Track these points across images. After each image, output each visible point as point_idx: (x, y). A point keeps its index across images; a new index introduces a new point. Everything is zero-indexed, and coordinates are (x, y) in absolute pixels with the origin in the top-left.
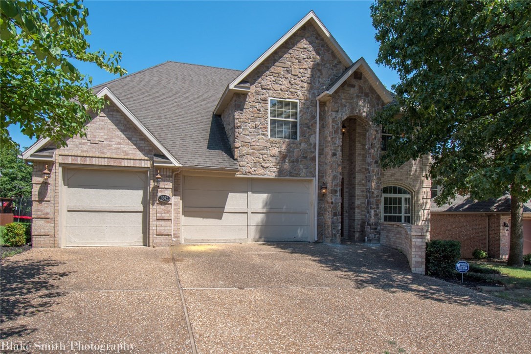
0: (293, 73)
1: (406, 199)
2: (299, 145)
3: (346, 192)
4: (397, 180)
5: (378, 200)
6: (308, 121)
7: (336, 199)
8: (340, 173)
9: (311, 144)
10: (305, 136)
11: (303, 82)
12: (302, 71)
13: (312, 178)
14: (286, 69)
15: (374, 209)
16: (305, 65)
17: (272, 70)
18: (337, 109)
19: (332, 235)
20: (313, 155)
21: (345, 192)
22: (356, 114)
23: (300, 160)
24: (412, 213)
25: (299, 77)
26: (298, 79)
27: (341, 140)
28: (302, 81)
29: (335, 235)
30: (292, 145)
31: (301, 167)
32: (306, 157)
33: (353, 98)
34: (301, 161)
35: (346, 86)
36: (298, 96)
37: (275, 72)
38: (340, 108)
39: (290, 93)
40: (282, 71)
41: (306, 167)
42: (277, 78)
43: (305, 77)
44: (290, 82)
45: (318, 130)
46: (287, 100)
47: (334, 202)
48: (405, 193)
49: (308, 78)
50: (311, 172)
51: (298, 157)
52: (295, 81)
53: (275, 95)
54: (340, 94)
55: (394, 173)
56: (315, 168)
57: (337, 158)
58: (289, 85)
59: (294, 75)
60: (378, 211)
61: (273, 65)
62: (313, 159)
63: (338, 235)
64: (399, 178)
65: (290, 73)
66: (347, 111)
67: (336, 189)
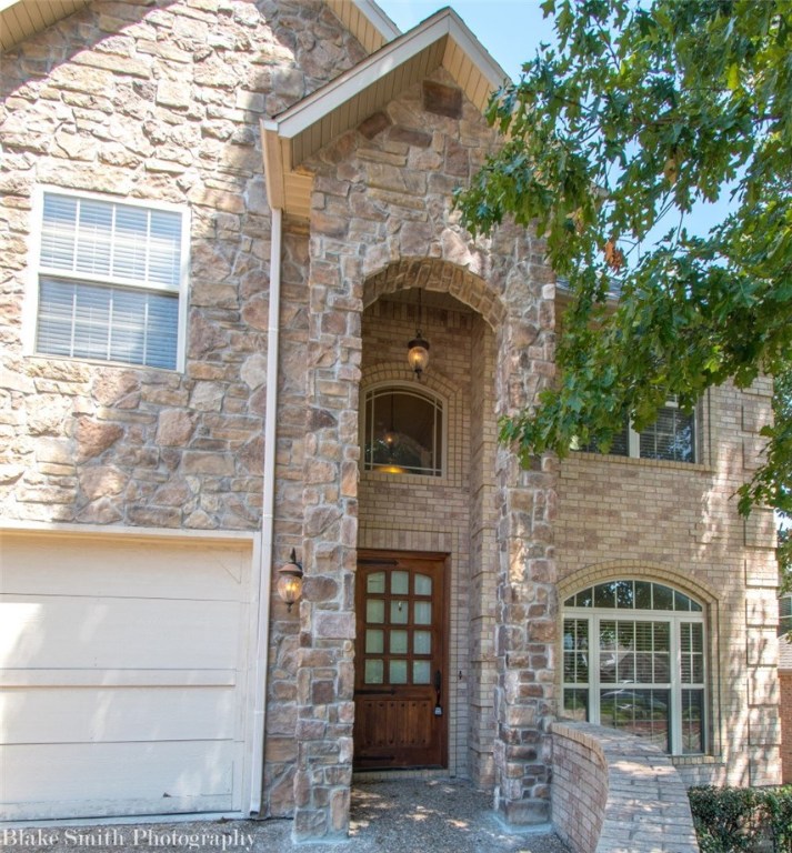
0: (164, 95)
1: (685, 627)
2: (183, 392)
3: (460, 604)
4: (648, 557)
5: (541, 627)
6: (228, 294)
7: (327, 620)
8: (351, 503)
9: (243, 393)
10: (217, 357)
11: (213, 136)
12: (207, 94)
13: (248, 535)
14: (129, 80)
15: (520, 664)
16: (223, 74)
17: (59, 75)
18: (338, 224)
19: (306, 794)
20: (253, 436)
21: (454, 603)
22: (432, 254)
23: (185, 453)
24: (710, 677)
25: (191, 118)
26: (188, 124)
27: (357, 358)
28: (206, 133)
29: (320, 794)
30: (144, 389)
31: (194, 484)
32: (216, 446)
33: (416, 184)
34: (192, 460)
35: (385, 135)
36: (185, 190)
37: (75, 85)
38: (353, 223)
39: (144, 175)
40: (109, 86)
41: (215, 487)
42: (84, 112)
43: (221, 118)
44: (147, 133)
45: (273, 329)
46: (130, 201)
47: (315, 635)
48: (682, 605)
49: (237, 123)
50: (242, 508)
51: (175, 445)
52: (175, 130)
53: (67, 177)
54: (355, 164)
55: (638, 534)
56: (258, 489)
57: (334, 436)
58: (144, 145)
59: (170, 107)
60: (538, 673)
61: (68, 60)
62: (253, 454)
63: (334, 791)
64: (657, 551)
65: (148, 98)
66: (389, 238)
67: (326, 574)
